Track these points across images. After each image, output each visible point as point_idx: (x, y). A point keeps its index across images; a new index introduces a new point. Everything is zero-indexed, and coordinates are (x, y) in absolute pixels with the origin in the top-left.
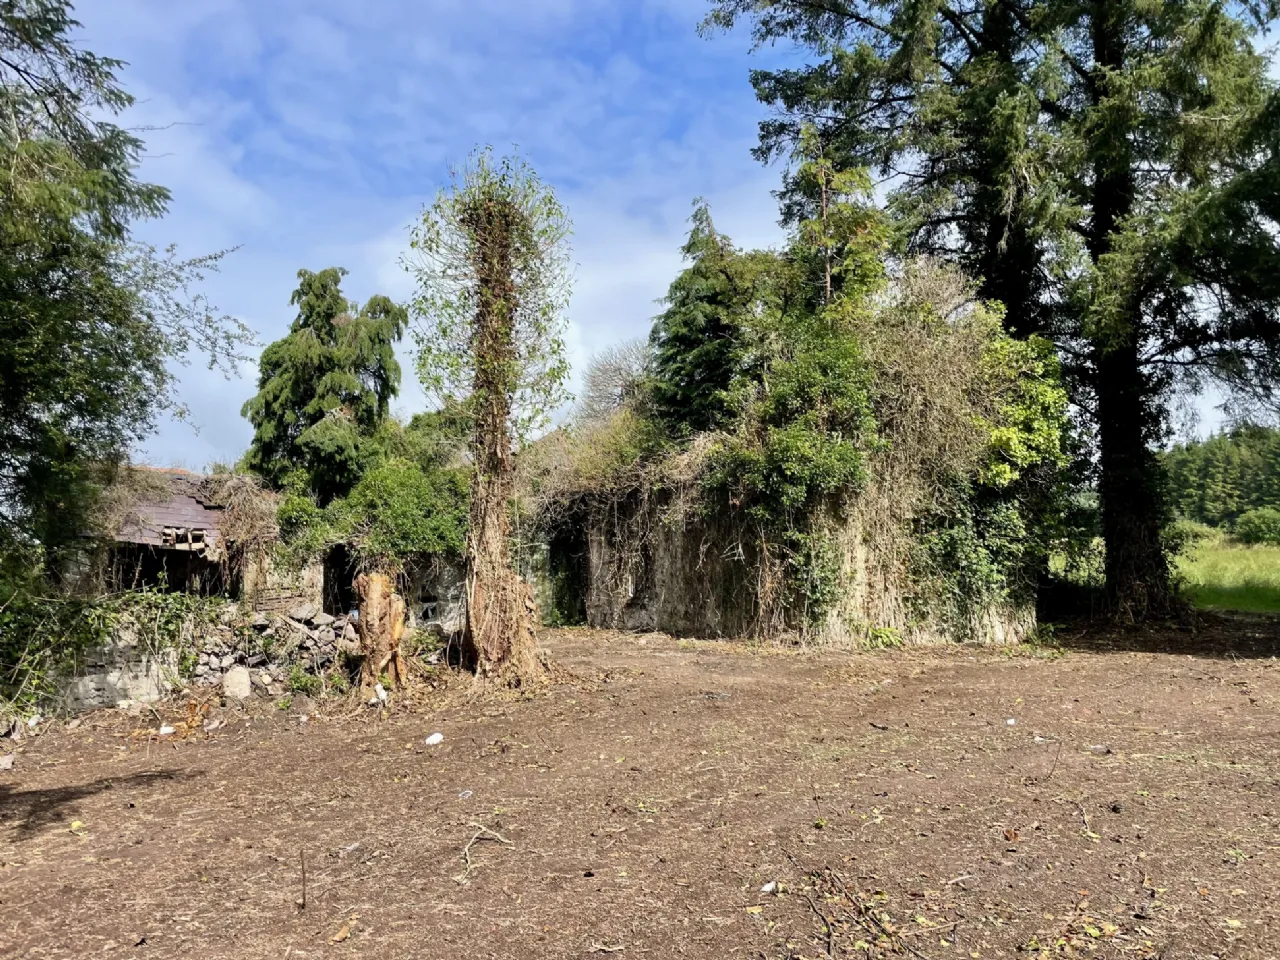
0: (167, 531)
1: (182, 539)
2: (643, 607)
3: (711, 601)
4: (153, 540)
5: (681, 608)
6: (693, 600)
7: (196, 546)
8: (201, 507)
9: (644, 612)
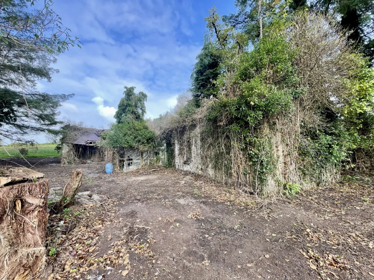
0: (88, 141)
1: (91, 143)
2: (189, 164)
3: (210, 166)
4: (83, 143)
5: (200, 167)
6: (204, 164)
7: (94, 145)
8: (97, 136)
9: (189, 166)
